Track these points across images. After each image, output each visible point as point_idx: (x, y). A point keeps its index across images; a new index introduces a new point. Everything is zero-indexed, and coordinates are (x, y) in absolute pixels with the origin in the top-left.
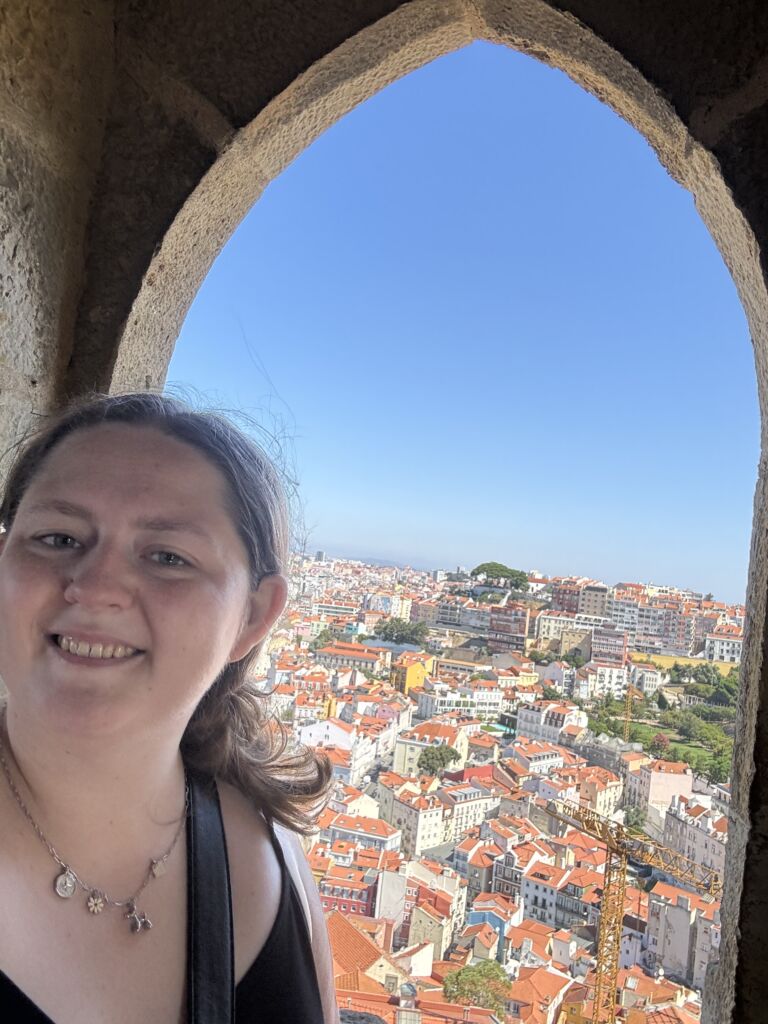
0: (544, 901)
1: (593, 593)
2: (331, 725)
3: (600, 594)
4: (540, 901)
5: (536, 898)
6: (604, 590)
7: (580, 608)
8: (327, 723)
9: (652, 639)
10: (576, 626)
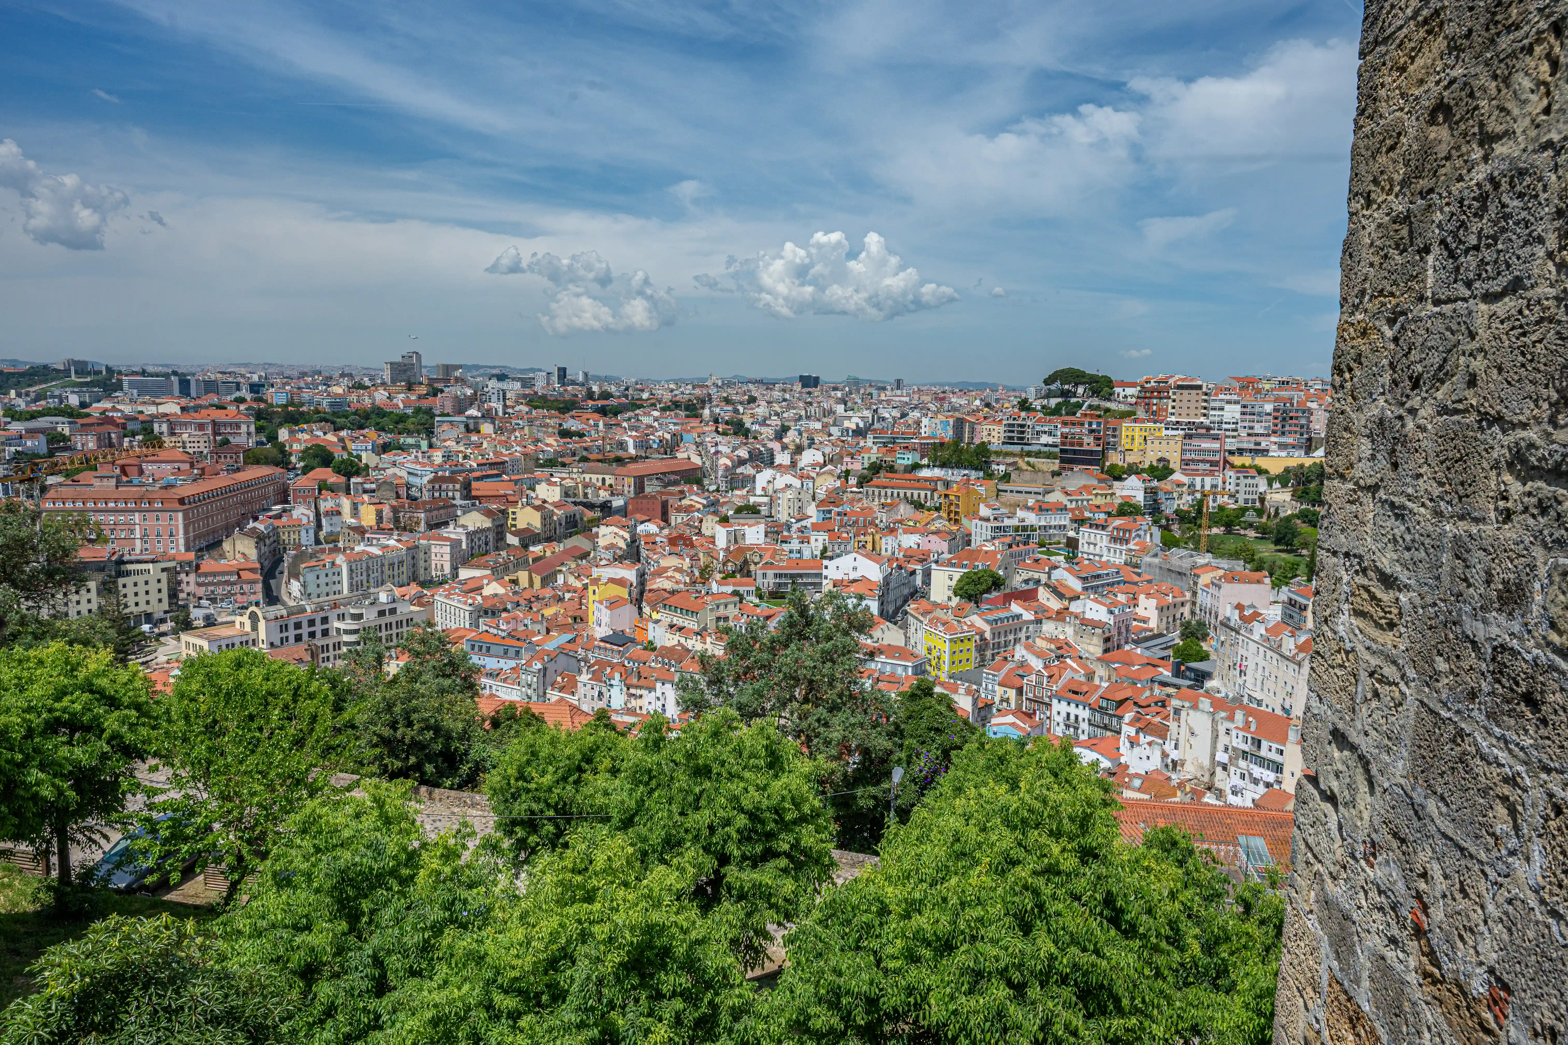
0: (1077, 717)
1: (1185, 392)
2: (859, 557)
3: (1194, 392)
4: (1072, 718)
5: (1068, 714)
6: (1199, 387)
7: (1170, 410)
8: (855, 555)
9: (1258, 439)
10: (1165, 432)
